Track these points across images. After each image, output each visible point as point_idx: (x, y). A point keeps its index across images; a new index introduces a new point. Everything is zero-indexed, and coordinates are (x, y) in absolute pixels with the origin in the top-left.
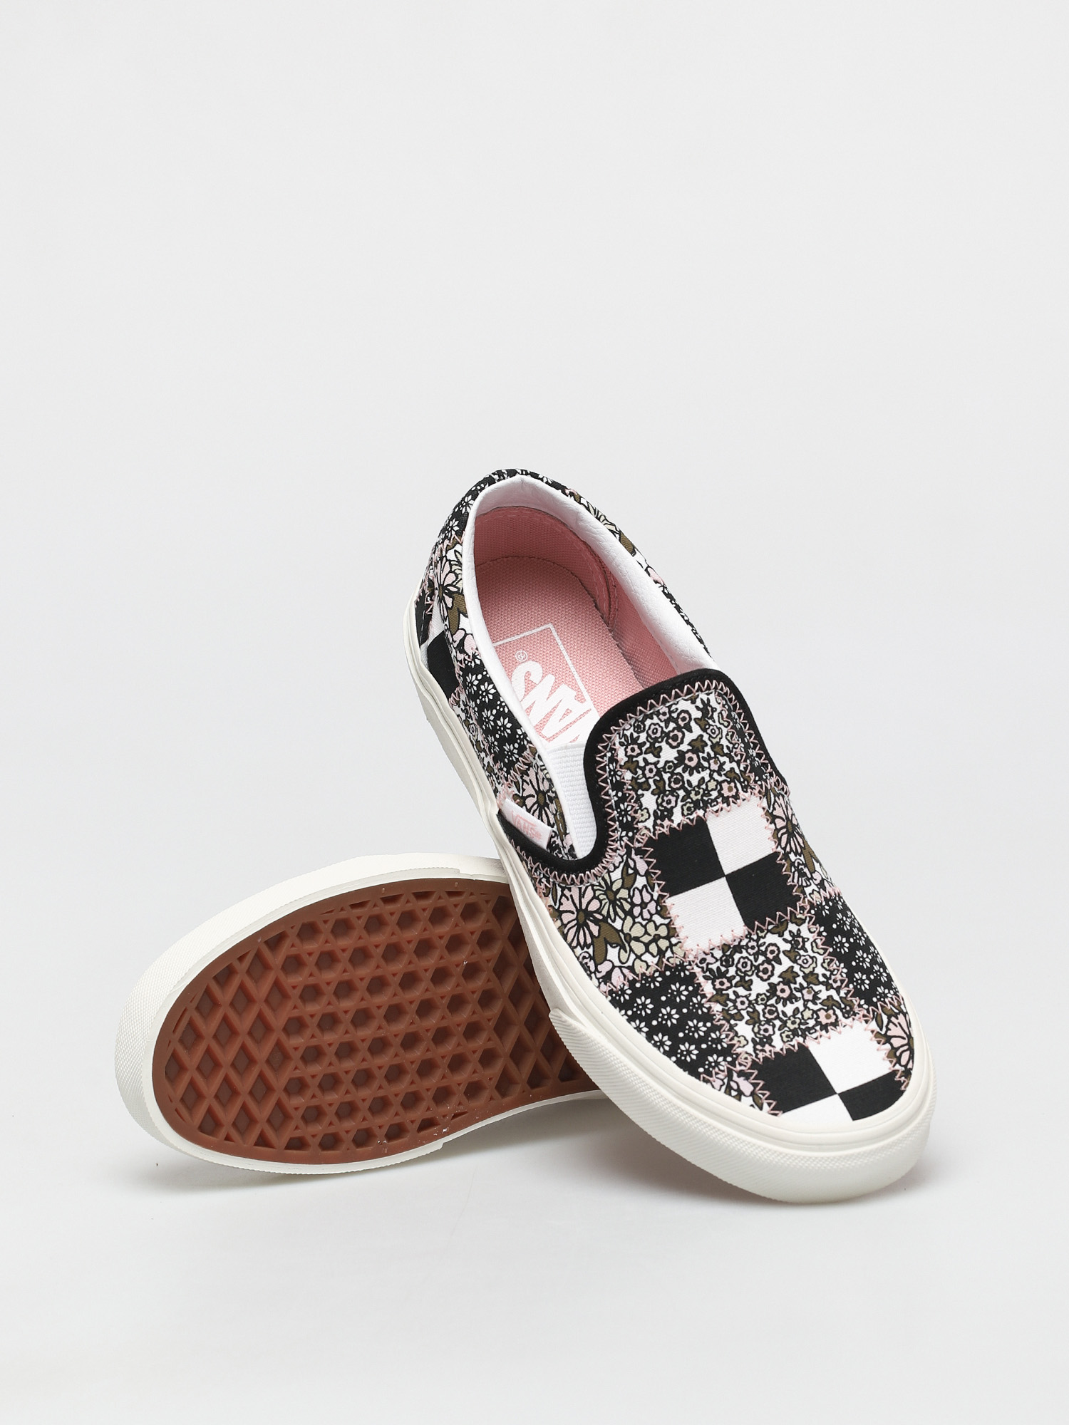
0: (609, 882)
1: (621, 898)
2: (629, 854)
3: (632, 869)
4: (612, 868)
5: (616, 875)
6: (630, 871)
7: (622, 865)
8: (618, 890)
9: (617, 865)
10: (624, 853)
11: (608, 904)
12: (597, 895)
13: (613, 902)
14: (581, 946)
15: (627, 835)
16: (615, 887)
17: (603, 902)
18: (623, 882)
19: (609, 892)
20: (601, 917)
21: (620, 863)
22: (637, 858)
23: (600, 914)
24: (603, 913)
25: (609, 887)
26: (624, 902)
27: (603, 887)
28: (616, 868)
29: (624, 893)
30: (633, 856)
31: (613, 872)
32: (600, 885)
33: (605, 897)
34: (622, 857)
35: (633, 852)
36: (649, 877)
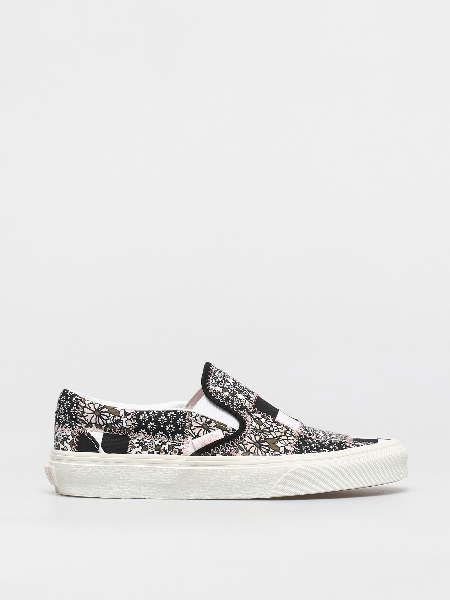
0: (255, 428)
1: (263, 429)
2: (251, 415)
3: (257, 419)
4: (251, 423)
5: (254, 424)
6: (257, 420)
7: (252, 420)
8: (260, 428)
9: (251, 421)
10: (249, 416)
11: (261, 434)
12: (255, 434)
13: (262, 432)
14: (267, 452)
15: (245, 411)
16: (258, 427)
17: (259, 434)
18: (259, 424)
19: (258, 431)
20: (263, 439)
21: (251, 420)
22: (255, 414)
23: (262, 438)
24: (262, 437)
25: (256, 429)
26: (265, 430)
27: (254, 431)
28: (252, 422)
29: (262, 427)
30: (253, 415)
31: (252, 424)
32: (253, 431)
33: (258, 433)
34: (250, 418)
35: (252, 413)
36: (264, 417)
